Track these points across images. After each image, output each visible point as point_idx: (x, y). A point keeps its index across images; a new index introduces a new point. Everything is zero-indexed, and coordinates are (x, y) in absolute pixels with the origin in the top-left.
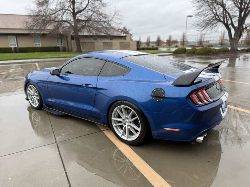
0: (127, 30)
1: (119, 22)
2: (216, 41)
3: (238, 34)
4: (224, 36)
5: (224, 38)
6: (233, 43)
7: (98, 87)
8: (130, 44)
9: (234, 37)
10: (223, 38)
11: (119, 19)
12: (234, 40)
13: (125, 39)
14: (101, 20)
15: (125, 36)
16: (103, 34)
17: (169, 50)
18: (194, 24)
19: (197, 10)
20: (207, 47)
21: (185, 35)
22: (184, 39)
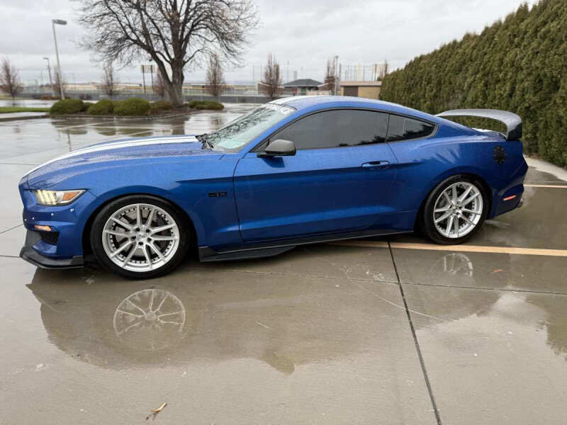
2: (73, 86)
3: (179, 74)
4: (111, 76)
6: (174, 91)
7: (400, 162)
9: (174, 81)
10: (109, 79)
12: (174, 85)
18: (82, 43)
19: (84, 10)
20: (77, 98)
21: (11, 65)
22: (8, 77)
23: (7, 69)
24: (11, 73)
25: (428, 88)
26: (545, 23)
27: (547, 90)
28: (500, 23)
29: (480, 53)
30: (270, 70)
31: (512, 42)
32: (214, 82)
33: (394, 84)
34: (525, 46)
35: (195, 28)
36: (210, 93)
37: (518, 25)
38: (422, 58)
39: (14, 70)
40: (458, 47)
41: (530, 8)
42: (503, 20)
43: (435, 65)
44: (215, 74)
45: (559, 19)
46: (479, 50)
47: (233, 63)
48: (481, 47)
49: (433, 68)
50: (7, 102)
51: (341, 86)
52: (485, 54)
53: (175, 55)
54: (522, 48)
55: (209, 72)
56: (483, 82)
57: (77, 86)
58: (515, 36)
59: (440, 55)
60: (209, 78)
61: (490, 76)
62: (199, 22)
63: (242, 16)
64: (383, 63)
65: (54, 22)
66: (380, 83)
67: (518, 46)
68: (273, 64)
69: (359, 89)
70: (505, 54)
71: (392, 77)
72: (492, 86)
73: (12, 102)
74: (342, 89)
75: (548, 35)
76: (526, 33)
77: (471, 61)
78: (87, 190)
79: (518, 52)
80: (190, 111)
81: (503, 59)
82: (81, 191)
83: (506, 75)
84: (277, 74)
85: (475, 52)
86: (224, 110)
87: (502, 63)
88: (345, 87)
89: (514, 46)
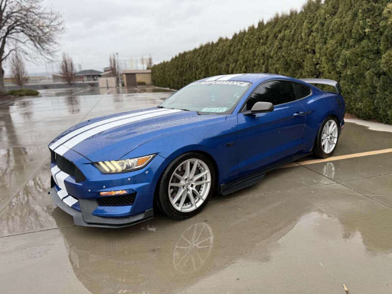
25: (197, 72)
26: (280, 31)
27: (294, 69)
28: (245, 31)
29: (236, 49)
30: (66, 64)
31: (259, 42)
32: (18, 74)
33: (164, 71)
34: (270, 44)
35: (10, 32)
36: (16, 84)
37: (260, 32)
38: (185, 53)
40: (215, 46)
41: (265, 23)
42: (247, 30)
43: (199, 58)
45: (289, 29)
46: (235, 47)
47: (48, 59)
48: (236, 46)
49: (199, 60)
51: (123, 74)
52: (240, 50)
54: (268, 45)
55: (12, 68)
56: (244, 66)
58: (260, 39)
59: (201, 51)
60: (13, 72)
61: (248, 62)
62: (14, 27)
63: (52, 24)
64: (148, 57)
66: (150, 71)
67: (263, 44)
68: (67, 60)
69: (137, 75)
70: (256, 49)
71: (161, 66)
72: (251, 68)
74: (124, 76)
75: (285, 38)
76: (268, 37)
77: (230, 54)
78: (157, 154)
79: (266, 48)
80: (14, 98)
81: (255, 52)
82: (152, 156)
83: (259, 61)
84: (72, 66)
85: (232, 48)
86: (39, 95)
87: (255, 55)
88: (127, 74)
89: (260, 45)
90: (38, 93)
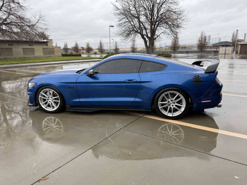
0: (46, 36)
1: (45, 27)
2: (125, 49)
3: (151, 43)
5: (134, 46)
6: (149, 50)
7: (142, 81)
8: (54, 51)
9: (149, 46)
11: (45, 24)
12: (149, 48)
13: (47, 45)
14: (24, 24)
15: (47, 42)
16: (24, 39)
17: (89, 56)
18: (117, 33)
21: (102, 42)
22: (101, 46)
23: (101, 44)
24: (102, 45)
30: (202, 38)
32: (175, 45)
35: (160, 24)
39: (103, 44)
44: (175, 42)
50: (100, 55)
51: (239, 44)
53: (151, 35)
55: (173, 41)
57: (126, 49)
62: (161, 21)
63: (179, 17)
65: (110, 26)
68: (203, 36)
73: (101, 55)
82: (35, 84)
84: (205, 40)
90: (171, 56)
